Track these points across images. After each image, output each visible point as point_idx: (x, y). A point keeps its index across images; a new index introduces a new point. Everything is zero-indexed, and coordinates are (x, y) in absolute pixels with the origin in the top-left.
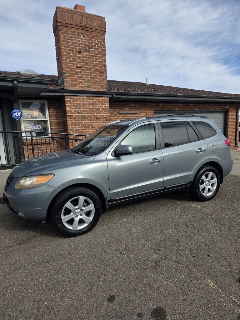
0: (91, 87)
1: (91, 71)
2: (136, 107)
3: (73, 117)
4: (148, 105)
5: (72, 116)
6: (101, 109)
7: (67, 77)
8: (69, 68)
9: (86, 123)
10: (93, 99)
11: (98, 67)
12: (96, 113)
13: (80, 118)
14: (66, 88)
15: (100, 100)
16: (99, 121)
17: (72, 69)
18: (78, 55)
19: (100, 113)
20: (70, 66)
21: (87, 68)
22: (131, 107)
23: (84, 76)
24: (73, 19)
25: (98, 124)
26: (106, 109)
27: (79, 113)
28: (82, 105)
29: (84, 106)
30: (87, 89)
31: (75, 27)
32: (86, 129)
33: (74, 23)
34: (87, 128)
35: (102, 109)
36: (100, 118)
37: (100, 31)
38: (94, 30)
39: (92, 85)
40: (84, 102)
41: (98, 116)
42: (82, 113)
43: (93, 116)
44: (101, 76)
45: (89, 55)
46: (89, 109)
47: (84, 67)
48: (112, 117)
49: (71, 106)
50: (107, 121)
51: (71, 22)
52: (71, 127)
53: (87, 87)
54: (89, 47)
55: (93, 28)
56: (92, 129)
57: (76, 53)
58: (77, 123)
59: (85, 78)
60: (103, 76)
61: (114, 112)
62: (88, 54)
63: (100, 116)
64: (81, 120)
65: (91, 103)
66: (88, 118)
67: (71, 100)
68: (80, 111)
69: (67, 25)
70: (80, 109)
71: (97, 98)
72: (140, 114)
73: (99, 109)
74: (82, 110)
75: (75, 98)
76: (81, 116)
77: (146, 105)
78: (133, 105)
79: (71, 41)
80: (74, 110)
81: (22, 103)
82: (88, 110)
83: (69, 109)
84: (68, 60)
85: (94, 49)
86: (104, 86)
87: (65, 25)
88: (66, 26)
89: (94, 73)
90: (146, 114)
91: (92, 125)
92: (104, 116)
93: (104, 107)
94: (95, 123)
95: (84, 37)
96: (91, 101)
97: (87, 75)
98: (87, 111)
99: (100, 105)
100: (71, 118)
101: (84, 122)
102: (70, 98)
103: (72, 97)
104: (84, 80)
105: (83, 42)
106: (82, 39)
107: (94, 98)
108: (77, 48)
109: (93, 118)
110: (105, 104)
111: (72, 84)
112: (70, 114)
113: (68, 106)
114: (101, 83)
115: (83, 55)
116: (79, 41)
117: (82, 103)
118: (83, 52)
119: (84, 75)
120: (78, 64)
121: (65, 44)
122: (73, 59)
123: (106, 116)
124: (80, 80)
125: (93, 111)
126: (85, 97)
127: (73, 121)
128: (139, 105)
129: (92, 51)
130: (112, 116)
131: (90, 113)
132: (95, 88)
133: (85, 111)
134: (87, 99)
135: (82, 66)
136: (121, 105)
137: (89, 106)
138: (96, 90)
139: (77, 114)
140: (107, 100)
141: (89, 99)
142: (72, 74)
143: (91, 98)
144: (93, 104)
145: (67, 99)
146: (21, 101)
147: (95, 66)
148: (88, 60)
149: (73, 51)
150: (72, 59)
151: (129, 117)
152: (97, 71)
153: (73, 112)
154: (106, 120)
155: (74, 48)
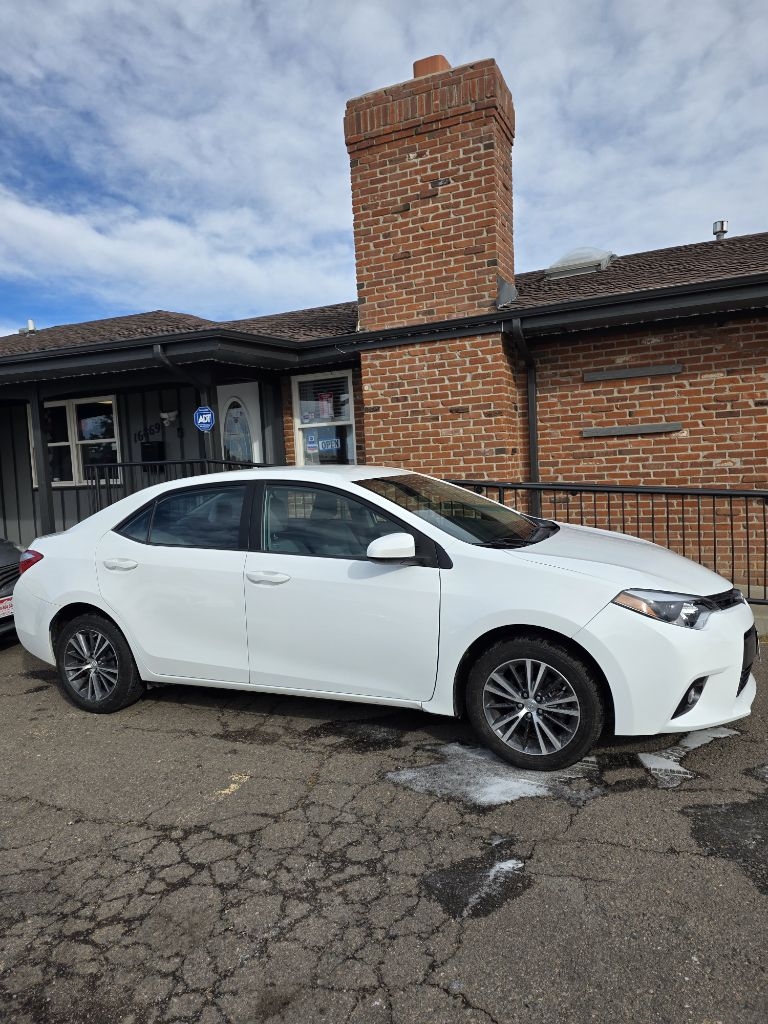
0: (439, 311)
1: (441, 256)
2: (672, 346)
3: (381, 411)
4: (745, 329)
5: (378, 409)
6: (469, 380)
7: (366, 298)
8: (373, 269)
9: (418, 428)
10: (444, 350)
11: (463, 239)
12: (453, 395)
13: (398, 415)
14: (363, 329)
15: (469, 349)
16: (460, 420)
17: (381, 268)
18: (400, 220)
19: (468, 393)
20: (377, 261)
21: (429, 251)
22: (647, 349)
23: (417, 281)
24: (385, 116)
25: (458, 431)
26: (488, 375)
27: (398, 400)
28: (407, 373)
29: (413, 376)
30: (425, 320)
31: (394, 136)
32: (417, 449)
33: (388, 127)
34: (421, 446)
35: (475, 377)
36: (465, 411)
37: (473, 115)
38: (452, 121)
39: (442, 303)
40: (414, 361)
41: (457, 402)
42: (406, 399)
43: (441, 406)
44: (475, 266)
45: (437, 208)
46: (429, 382)
47: (416, 254)
48: (555, 400)
49: (376, 380)
50: (493, 419)
51: (382, 128)
52: (373, 443)
53: (425, 313)
54: (435, 184)
55: (450, 112)
56: (437, 448)
57: (396, 215)
58: (391, 431)
59: (419, 285)
60: (482, 265)
61: (564, 379)
62: (431, 205)
63: (465, 401)
64: (404, 421)
65: (437, 361)
66: (423, 412)
67: (377, 363)
68: (402, 392)
69: (370, 143)
70: (400, 385)
71: (458, 343)
72: (695, 376)
73: (464, 378)
74: (406, 387)
75: (388, 354)
76: (404, 407)
77: (736, 330)
78: (655, 341)
79: (379, 186)
80: (382, 392)
81: (300, 383)
82: (426, 385)
83: (371, 391)
84: (371, 244)
85: (453, 183)
86: (483, 297)
87: (365, 144)
88: (367, 148)
89: (448, 263)
90: (729, 373)
91: (438, 434)
92: (478, 400)
93: (480, 371)
94: (446, 426)
95: (420, 155)
96: (437, 356)
97: (427, 275)
98: (422, 390)
99: (468, 365)
100: (375, 417)
101: (410, 425)
102: (373, 358)
103: (378, 353)
104: (415, 292)
105: (417, 172)
106: (415, 165)
107: (446, 346)
108: (399, 198)
109: (441, 411)
110: (484, 360)
111: (381, 312)
112: (372, 405)
113: (368, 381)
114: (473, 290)
115: (416, 213)
116: (405, 175)
117: (407, 367)
118: (415, 206)
119: (415, 277)
120: (398, 248)
121: (366, 200)
122: (385, 236)
123: (489, 399)
124: (405, 296)
125: (442, 388)
126: (418, 348)
127: (381, 426)
128: (691, 336)
129: (444, 191)
130: (552, 396)
131: (433, 397)
132: (450, 311)
133: (416, 391)
134: (423, 353)
135: (408, 252)
136: (596, 348)
137: (427, 375)
138: (454, 317)
139: (390, 404)
140: (494, 342)
141: (431, 351)
142: (381, 283)
143: (437, 345)
144: (443, 365)
145: (367, 359)
146: (296, 380)
147: (453, 238)
148: (430, 227)
149: (386, 212)
150: (382, 239)
151: (632, 391)
152: (456, 253)
153: (381, 397)
154: (489, 415)
155: (389, 203)
